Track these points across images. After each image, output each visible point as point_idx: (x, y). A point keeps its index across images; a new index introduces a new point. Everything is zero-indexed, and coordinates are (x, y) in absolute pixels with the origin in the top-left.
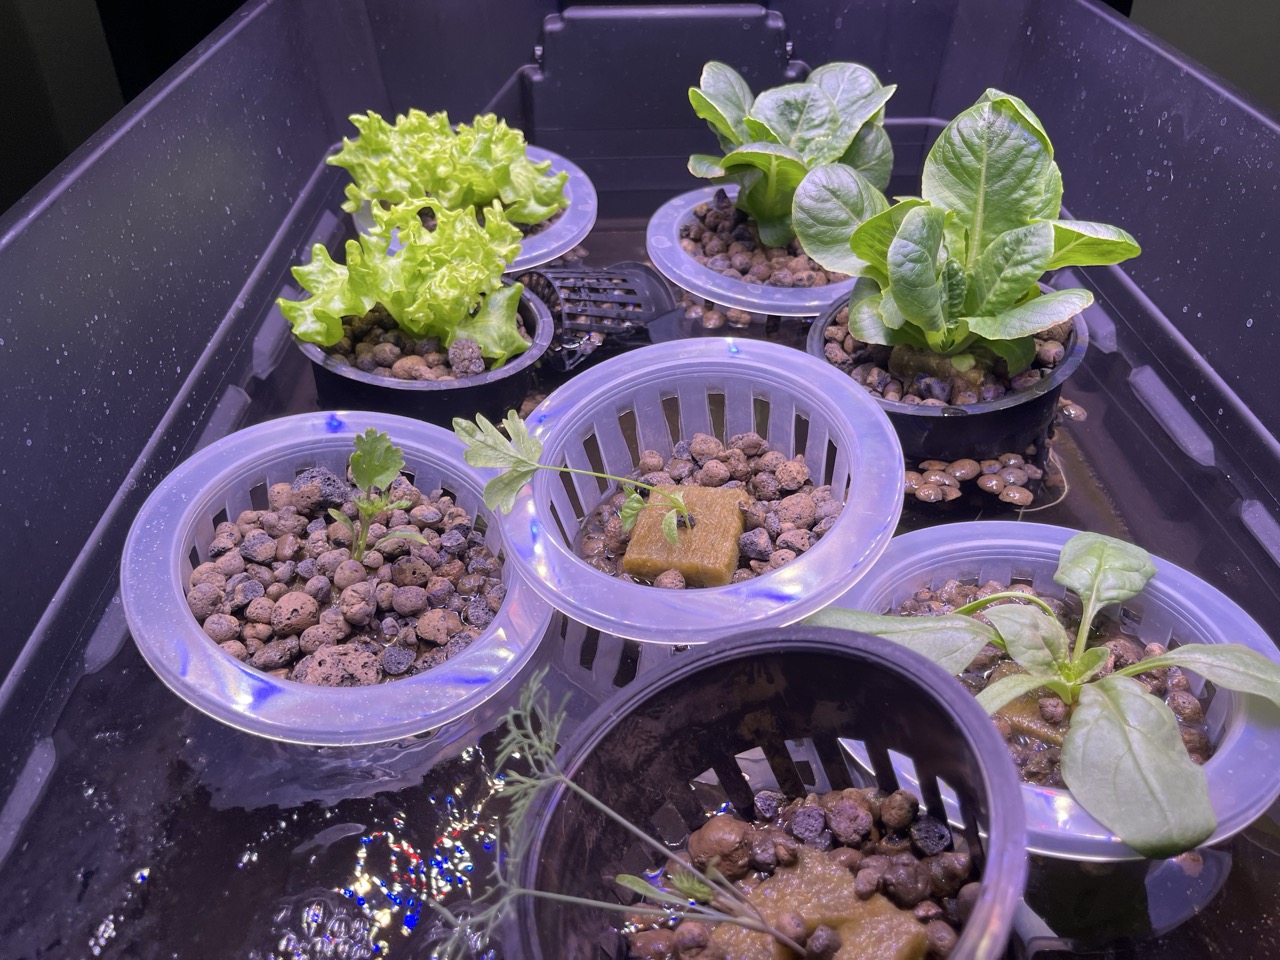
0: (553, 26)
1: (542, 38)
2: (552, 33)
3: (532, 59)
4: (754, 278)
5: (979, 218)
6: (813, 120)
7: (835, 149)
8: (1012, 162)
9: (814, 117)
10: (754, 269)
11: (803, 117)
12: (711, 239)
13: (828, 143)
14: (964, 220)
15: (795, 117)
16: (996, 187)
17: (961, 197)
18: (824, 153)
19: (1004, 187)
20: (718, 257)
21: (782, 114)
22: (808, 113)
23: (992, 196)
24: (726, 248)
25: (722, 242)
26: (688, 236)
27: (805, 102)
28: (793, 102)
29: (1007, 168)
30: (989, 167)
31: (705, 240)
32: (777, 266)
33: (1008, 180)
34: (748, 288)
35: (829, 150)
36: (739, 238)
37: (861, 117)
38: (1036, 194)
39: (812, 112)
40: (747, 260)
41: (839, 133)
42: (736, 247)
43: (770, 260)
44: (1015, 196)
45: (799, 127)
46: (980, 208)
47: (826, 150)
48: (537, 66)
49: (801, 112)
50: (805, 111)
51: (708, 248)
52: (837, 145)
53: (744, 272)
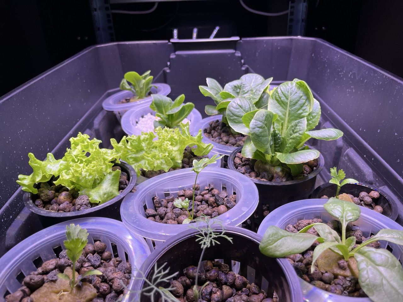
0: (173, 56)
1: (170, 60)
2: (172, 59)
3: (167, 66)
4: (230, 145)
5: (287, 119)
6: (244, 91)
7: (255, 99)
8: (299, 100)
9: (245, 90)
10: (230, 141)
11: (241, 90)
12: (214, 133)
13: (252, 97)
14: (282, 119)
15: (238, 90)
16: (293, 109)
17: (281, 111)
18: (251, 100)
19: (296, 109)
20: (217, 138)
21: (234, 90)
22: (242, 89)
23: (291, 112)
24: (220, 135)
25: (218, 133)
26: (206, 132)
27: (241, 86)
28: (237, 86)
29: (297, 103)
30: (290, 102)
31: (212, 133)
32: (238, 140)
33: (297, 106)
34: (229, 148)
35: (253, 99)
36: (224, 132)
37: (263, 88)
38: (306, 112)
39: (244, 88)
40: (227, 139)
41: (256, 94)
42: (223, 135)
43: (235, 138)
44: (299, 112)
45: (240, 94)
46: (287, 115)
47: (252, 99)
48: (168, 68)
49: (240, 89)
50: (241, 89)
51: (214, 135)
52: (256, 97)
53: (227, 143)
